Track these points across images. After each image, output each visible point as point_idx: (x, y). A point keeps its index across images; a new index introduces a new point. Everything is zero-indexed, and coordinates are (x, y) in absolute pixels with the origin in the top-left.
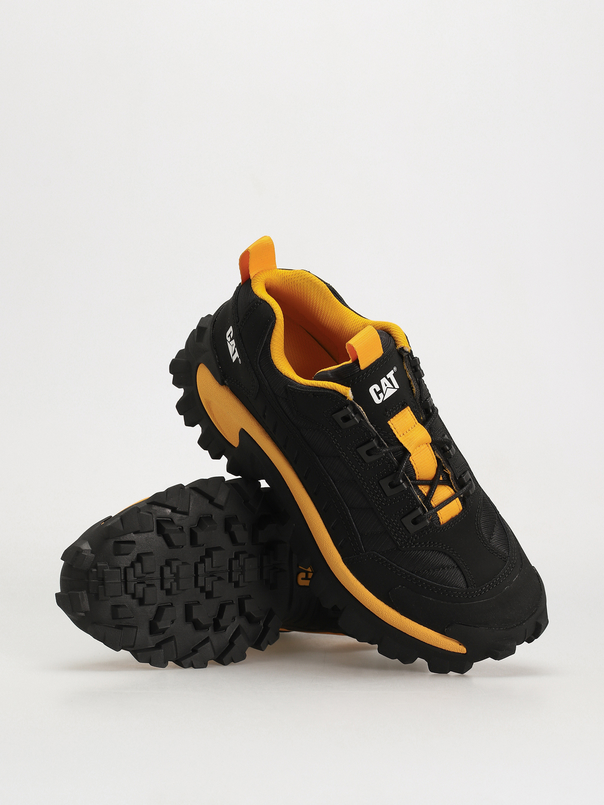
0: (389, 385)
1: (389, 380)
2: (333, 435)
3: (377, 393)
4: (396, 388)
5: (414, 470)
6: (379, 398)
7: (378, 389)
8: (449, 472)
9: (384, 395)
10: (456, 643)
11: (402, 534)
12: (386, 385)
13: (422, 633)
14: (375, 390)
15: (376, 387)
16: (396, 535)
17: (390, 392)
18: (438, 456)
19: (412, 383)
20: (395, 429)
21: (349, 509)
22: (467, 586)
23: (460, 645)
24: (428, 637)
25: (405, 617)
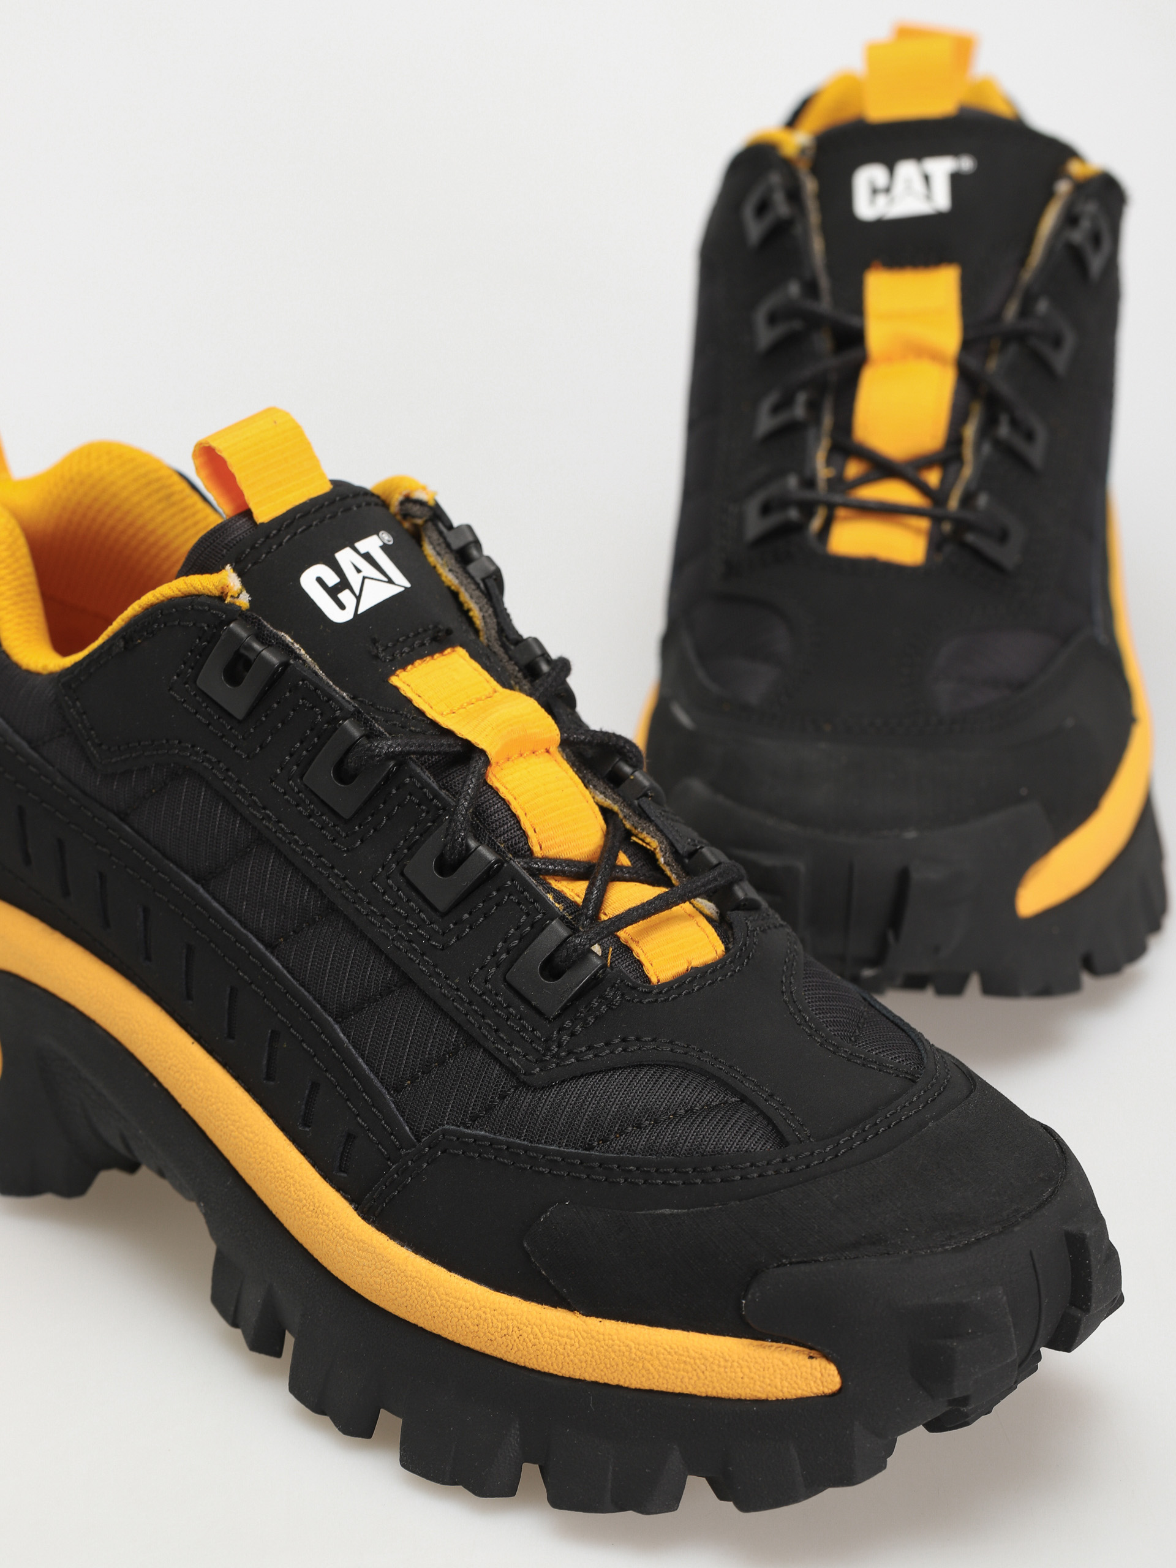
0: (368, 569)
1: (367, 557)
2: (219, 762)
3: (333, 592)
4: (396, 582)
5: (514, 816)
6: (342, 606)
7: (332, 579)
8: (653, 843)
9: (358, 598)
10: (796, 1355)
11: (524, 1028)
12: (359, 571)
13: (669, 1353)
14: (320, 580)
15: (321, 570)
16: (502, 1039)
17: (376, 593)
18: (600, 798)
19: (465, 597)
20: (419, 696)
21: (337, 1022)
22: (782, 1141)
23: (811, 1357)
24: (692, 1361)
25: (600, 1319)
